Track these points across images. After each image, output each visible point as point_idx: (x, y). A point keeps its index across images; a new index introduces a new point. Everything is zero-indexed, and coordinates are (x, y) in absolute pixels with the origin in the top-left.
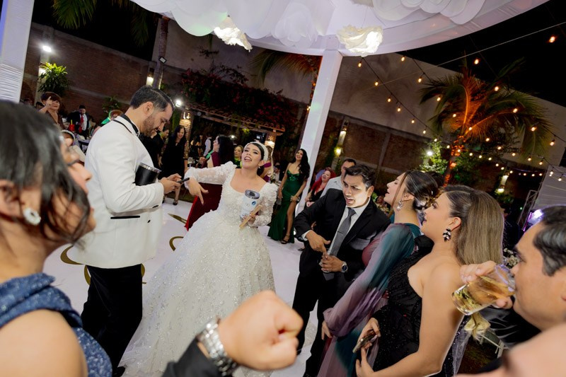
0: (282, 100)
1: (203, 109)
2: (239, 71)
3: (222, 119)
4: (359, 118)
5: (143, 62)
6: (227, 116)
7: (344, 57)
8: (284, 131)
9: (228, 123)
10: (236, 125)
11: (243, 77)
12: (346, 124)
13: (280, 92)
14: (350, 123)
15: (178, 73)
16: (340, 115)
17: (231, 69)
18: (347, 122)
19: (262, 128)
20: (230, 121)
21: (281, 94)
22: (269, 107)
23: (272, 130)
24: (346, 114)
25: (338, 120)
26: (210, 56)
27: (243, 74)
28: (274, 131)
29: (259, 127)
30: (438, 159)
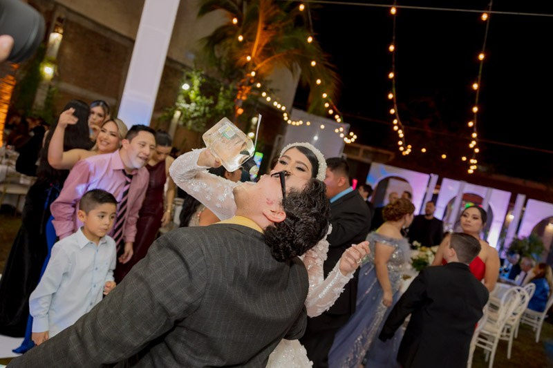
12: (60, 20)
18: (63, 16)
30: (197, 95)
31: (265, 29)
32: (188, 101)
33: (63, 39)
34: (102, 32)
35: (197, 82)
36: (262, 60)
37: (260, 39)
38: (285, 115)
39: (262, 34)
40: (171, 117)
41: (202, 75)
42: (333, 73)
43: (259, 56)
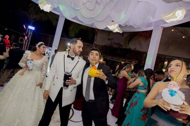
0: (137, 51)
1: (107, 56)
2: (120, 43)
3: (113, 59)
4: (174, 56)
5: (91, 45)
6: (115, 58)
7: (163, 28)
8: (138, 62)
9: (115, 60)
10: (118, 61)
11: (121, 45)
12: (167, 59)
13: (136, 48)
14: (169, 59)
15: (101, 46)
16: (164, 55)
17: (117, 43)
18: (168, 58)
19: (128, 61)
20: (116, 60)
21: (136, 49)
22: (131, 54)
23: (132, 62)
24: (166, 55)
25: (163, 57)
26: (111, 40)
27: (121, 44)
28: (133, 62)
29: (127, 61)
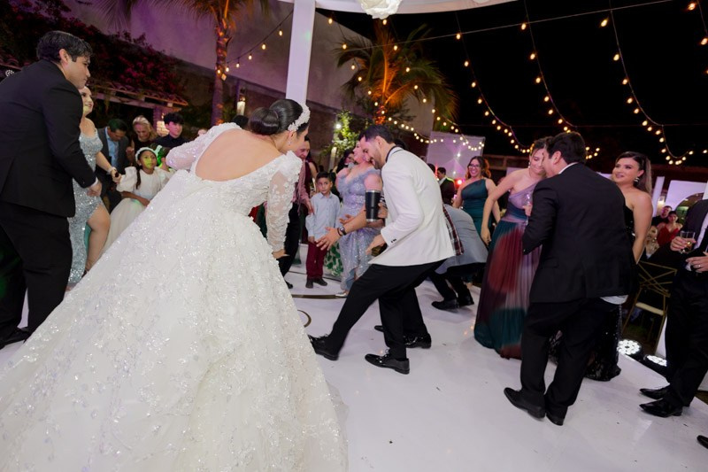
8: (185, 104)
14: (248, 91)
23: (165, 104)
28: (170, 105)
30: (348, 132)
31: (390, 67)
32: (341, 138)
33: (246, 105)
34: (271, 94)
35: (346, 121)
36: (392, 93)
37: (388, 75)
38: (415, 135)
39: (388, 72)
40: (330, 152)
41: (350, 115)
42: (451, 92)
43: (389, 90)
